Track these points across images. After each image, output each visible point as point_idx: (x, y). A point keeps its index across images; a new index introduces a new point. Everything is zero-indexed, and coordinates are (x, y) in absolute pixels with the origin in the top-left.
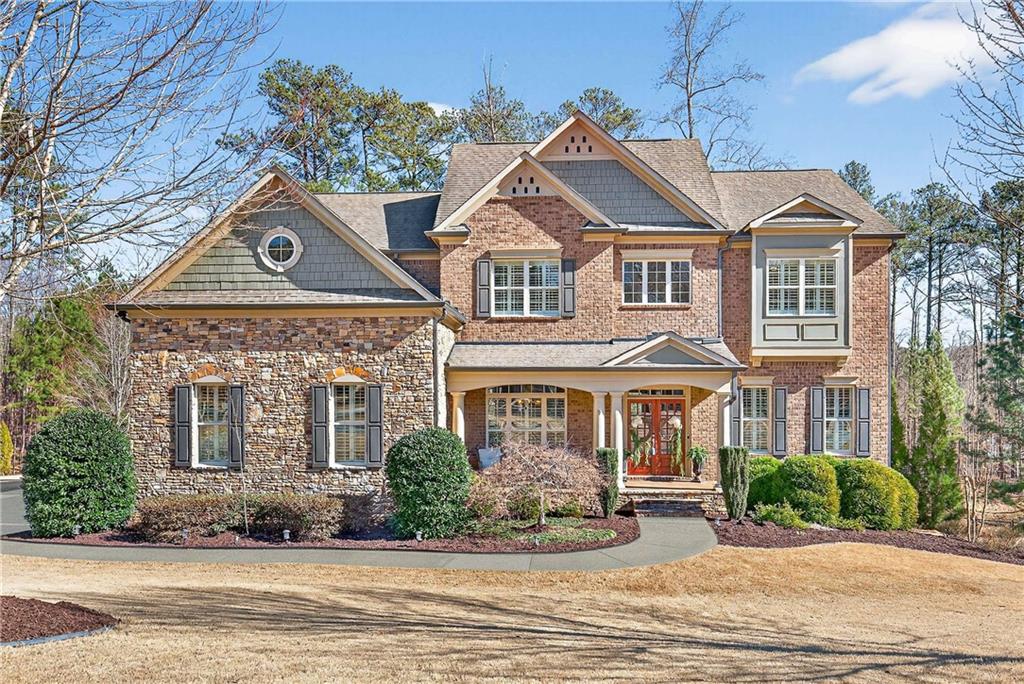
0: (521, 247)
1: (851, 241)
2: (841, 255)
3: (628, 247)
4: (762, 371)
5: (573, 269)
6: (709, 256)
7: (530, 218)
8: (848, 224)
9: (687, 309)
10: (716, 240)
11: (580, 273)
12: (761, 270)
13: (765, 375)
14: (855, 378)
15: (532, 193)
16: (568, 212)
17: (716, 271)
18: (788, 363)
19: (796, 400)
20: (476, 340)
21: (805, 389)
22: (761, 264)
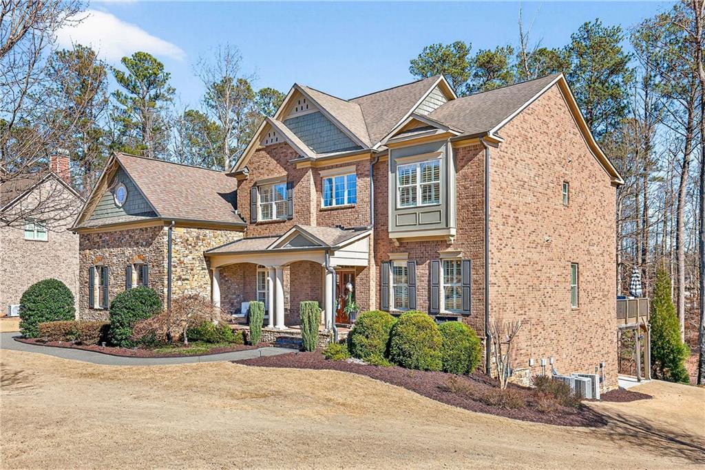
0: (270, 177)
1: (449, 144)
2: (442, 156)
3: (323, 169)
4: (401, 249)
5: (292, 187)
6: (365, 169)
7: (273, 157)
8: (441, 131)
9: (354, 207)
10: (368, 157)
11: (295, 190)
12: (394, 174)
13: (404, 252)
14: (460, 253)
15: (274, 142)
16: (290, 151)
17: (369, 179)
18: (417, 243)
19: (422, 270)
20: (251, 236)
21: (428, 261)
22: (394, 171)
